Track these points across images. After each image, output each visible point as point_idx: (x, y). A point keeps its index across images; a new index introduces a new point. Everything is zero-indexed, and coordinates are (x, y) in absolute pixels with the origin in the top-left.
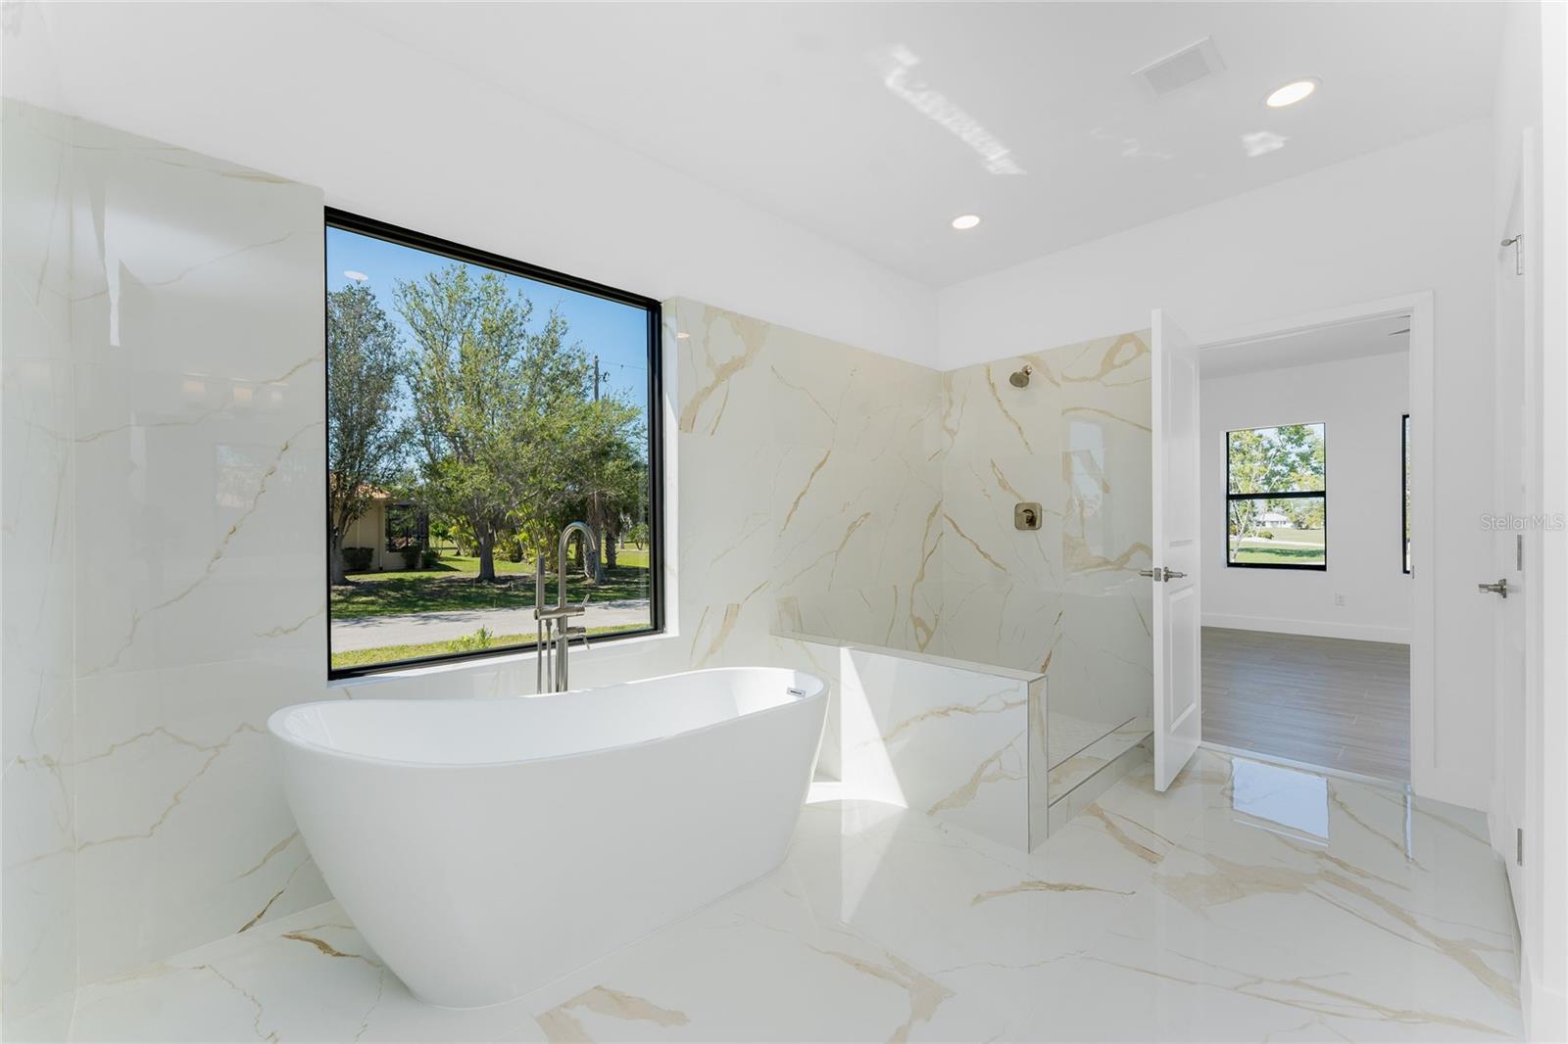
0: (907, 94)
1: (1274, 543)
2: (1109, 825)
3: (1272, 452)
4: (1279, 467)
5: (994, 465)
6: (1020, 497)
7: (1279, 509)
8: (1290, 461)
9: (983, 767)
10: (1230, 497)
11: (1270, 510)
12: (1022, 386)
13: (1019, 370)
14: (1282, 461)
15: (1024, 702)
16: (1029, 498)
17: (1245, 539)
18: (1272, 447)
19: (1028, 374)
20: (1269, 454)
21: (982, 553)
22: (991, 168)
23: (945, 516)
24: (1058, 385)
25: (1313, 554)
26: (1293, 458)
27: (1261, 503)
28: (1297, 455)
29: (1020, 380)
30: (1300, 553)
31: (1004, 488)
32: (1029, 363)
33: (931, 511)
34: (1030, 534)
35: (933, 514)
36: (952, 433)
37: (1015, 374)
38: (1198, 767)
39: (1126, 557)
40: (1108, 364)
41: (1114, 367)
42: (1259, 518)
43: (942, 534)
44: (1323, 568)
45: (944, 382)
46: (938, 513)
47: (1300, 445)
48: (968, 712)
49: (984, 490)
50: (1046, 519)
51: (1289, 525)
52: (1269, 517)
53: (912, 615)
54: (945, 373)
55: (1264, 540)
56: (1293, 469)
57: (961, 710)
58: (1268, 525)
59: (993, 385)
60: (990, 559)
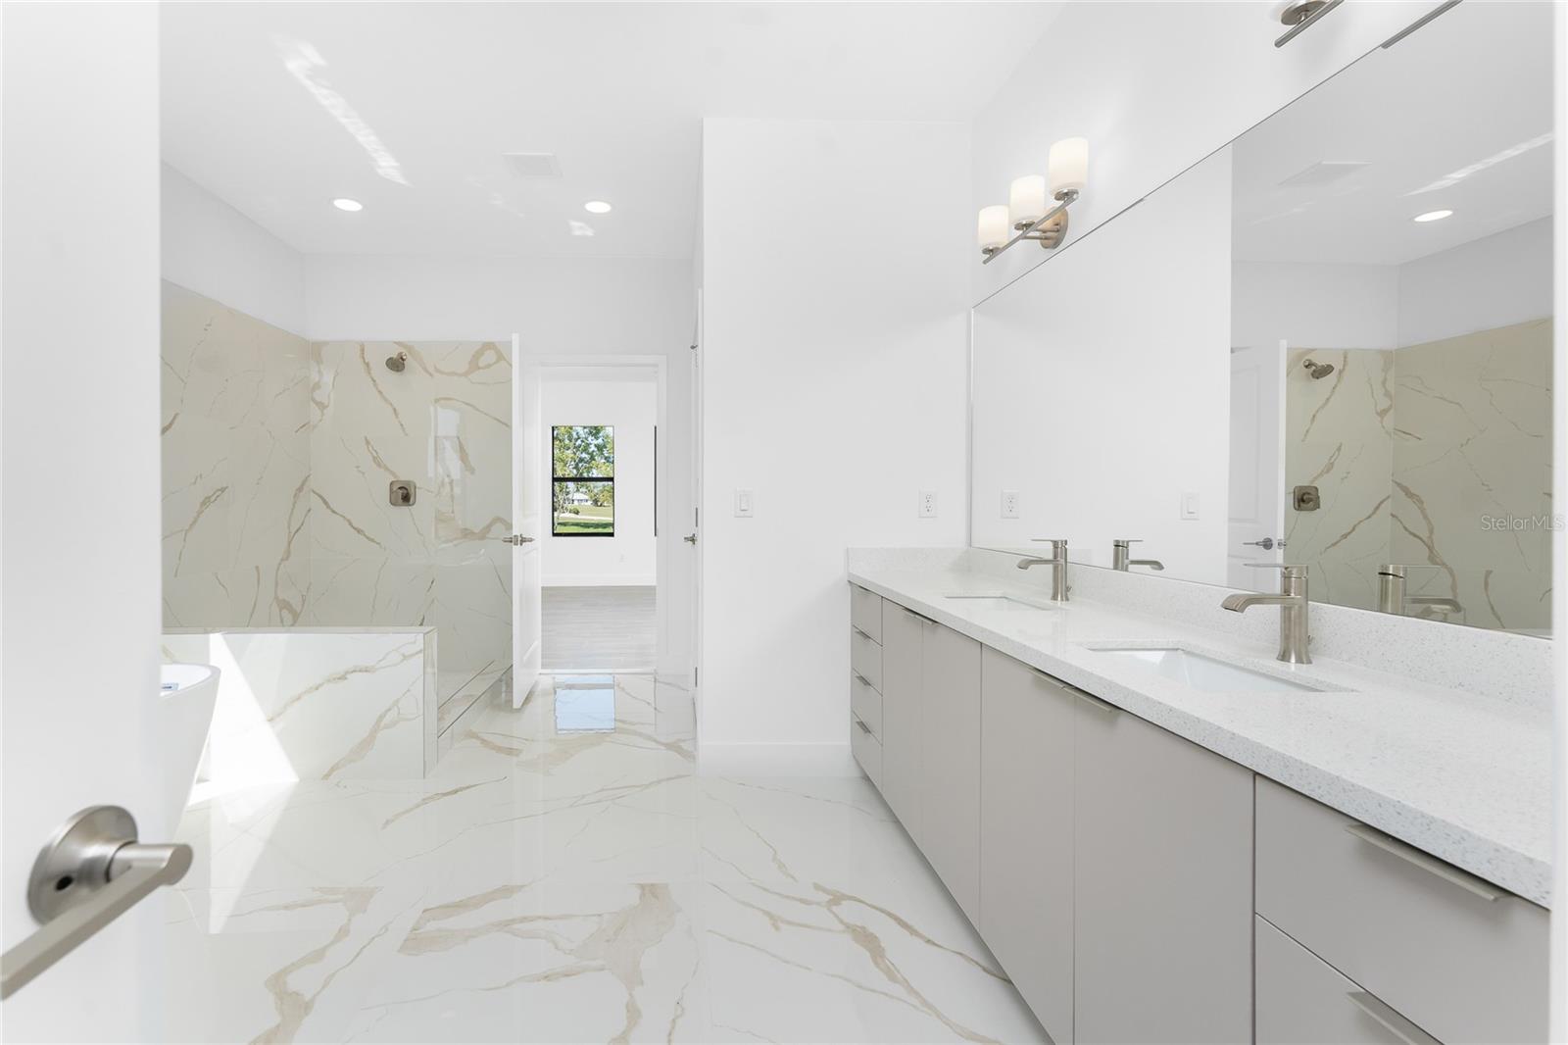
0: (308, 83)
1: (582, 518)
2: (483, 741)
3: (579, 442)
4: (584, 455)
5: (368, 443)
6: (393, 473)
7: (583, 490)
8: (591, 450)
9: (382, 717)
10: (554, 480)
11: (578, 490)
12: (398, 371)
13: (395, 355)
14: (585, 450)
15: (420, 651)
16: (404, 476)
17: (562, 515)
18: (579, 438)
19: (403, 360)
20: (577, 444)
21: (355, 529)
22: (380, 171)
23: (314, 492)
24: (431, 375)
25: (605, 525)
26: (592, 448)
27: (571, 485)
28: (595, 446)
29: (396, 364)
30: (597, 526)
31: (379, 465)
32: (404, 351)
33: (298, 487)
34: (405, 509)
35: (300, 489)
36: (322, 406)
37: (390, 359)
38: (539, 688)
39: (488, 528)
40: (474, 365)
41: (479, 368)
42: (570, 496)
43: (309, 510)
44: (612, 535)
45: (315, 351)
46: (305, 487)
47: (597, 438)
48: (366, 671)
49: (358, 467)
50: (421, 497)
51: (590, 503)
52: (578, 496)
53: (276, 598)
54: (313, 344)
55: (573, 515)
56: (592, 458)
57: (360, 671)
58: (576, 503)
59: (367, 365)
60: (365, 535)
